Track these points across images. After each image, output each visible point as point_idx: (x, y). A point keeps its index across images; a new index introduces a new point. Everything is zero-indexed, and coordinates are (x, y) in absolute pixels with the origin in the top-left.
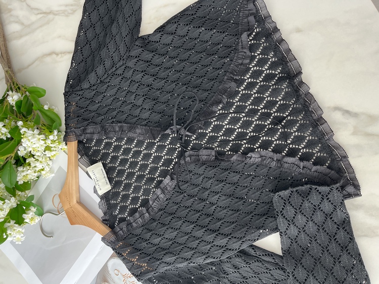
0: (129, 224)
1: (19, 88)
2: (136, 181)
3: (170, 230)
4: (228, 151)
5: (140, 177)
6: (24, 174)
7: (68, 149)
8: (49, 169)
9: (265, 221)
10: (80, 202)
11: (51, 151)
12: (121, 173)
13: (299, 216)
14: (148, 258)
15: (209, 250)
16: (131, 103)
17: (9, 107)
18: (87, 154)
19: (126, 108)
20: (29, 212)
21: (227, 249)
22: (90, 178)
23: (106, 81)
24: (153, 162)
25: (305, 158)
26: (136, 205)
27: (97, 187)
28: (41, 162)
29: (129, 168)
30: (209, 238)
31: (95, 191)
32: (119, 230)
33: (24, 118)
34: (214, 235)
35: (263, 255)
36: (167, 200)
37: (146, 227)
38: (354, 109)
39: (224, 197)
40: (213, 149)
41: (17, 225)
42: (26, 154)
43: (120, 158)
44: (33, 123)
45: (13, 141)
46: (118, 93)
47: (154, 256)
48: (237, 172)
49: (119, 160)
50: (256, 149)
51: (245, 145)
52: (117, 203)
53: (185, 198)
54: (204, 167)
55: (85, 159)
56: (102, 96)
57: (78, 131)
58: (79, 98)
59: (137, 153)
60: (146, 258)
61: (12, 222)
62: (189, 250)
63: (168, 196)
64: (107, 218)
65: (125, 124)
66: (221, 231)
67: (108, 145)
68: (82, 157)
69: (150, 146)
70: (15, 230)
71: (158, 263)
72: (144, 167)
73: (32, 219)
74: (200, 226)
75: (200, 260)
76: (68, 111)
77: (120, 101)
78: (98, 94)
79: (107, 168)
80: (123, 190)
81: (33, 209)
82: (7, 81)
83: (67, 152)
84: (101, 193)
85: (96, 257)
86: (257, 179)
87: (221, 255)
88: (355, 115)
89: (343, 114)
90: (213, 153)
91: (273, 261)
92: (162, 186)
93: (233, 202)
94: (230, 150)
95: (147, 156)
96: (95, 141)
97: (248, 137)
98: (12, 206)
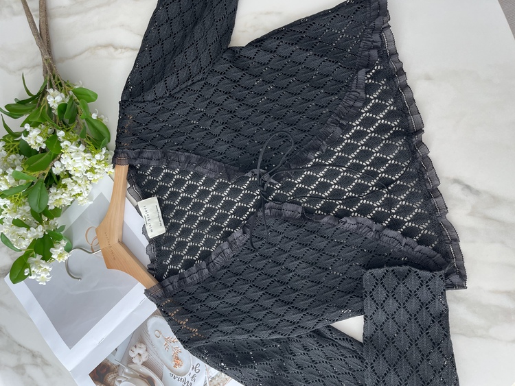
0: (182, 278)
1: (60, 84)
2: (197, 227)
3: (233, 294)
4: (318, 209)
5: (203, 224)
6: (58, 198)
7: (116, 174)
8: (87, 195)
9: (349, 300)
10: (122, 243)
11: (94, 173)
12: (180, 214)
13: (391, 301)
14: (201, 323)
15: (277, 324)
16: (206, 129)
17: (47, 109)
18: (139, 184)
19: (198, 135)
20: (58, 246)
21: (299, 326)
22: (141, 215)
23: (177, 96)
24: (222, 207)
25: (408, 233)
26: (194, 256)
27: (147, 227)
28: (79, 185)
29: (191, 209)
30: (280, 310)
31: (145, 232)
32: (168, 283)
33: (64, 126)
34: (286, 308)
35: (340, 339)
36: (233, 256)
37: (204, 285)
38: (476, 185)
39: (304, 265)
40: (300, 204)
41: (44, 262)
42: (62, 172)
43: (181, 195)
44: (76, 135)
45: (47, 155)
46: (191, 113)
47: (208, 321)
48: (325, 237)
49: (180, 198)
50: (352, 212)
51: (339, 206)
52: (169, 251)
53: (257, 258)
54: (286, 225)
55: (136, 189)
56: (169, 114)
57: (132, 154)
58: (139, 111)
59: (204, 194)
60: (198, 323)
61: (39, 257)
62: (253, 320)
63: (235, 253)
64: (154, 266)
65: (194, 155)
66: (295, 305)
67: (168, 177)
68: (132, 186)
69: (221, 187)
70: (41, 267)
71: (212, 330)
72: (210, 212)
73: (60, 255)
74: (270, 294)
75: (265, 335)
76: (122, 125)
77: (192, 124)
78: (163, 110)
79: (163, 205)
80: (180, 236)
81: (64, 243)
82: (46, 72)
83: (113, 177)
84: (152, 235)
85: (133, 311)
86: (348, 249)
87: (291, 332)
88: (477, 193)
89: (463, 189)
90: (300, 210)
91: (351, 347)
92: (230, 238)
93: (315, 272)
94: (321, 209)
95: (216, 199)
96: (151, 168)
97: (345, 197)
98: (38, 235)
